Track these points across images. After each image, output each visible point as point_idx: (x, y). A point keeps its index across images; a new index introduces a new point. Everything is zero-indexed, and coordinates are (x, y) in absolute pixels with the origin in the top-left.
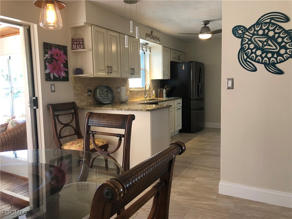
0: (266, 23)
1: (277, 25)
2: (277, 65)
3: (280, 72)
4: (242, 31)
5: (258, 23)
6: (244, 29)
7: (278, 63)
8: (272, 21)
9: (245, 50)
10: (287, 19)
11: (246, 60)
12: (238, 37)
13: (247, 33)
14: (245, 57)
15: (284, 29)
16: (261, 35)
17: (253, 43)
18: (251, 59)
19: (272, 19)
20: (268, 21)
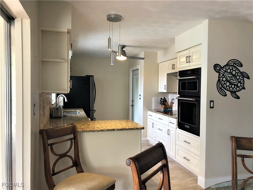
0: (231, 65)
1: (237, 68)
2: (236, 93)
3: (238, 98)
4: (219, 68)
5: (227, 65)
6: (220, 67)
7: (237, 92)
8: (235, 65)
9: (221, 81)
10: (241, 65)
11: (221, 88)
12: (217, 72)
13: (222, 70)
14: (221, 86)
15: (240, 71)
16: (229, 73)
17: (225, 78)
18: (224, 88)
19: (234, 63)
20: (232, 64)
